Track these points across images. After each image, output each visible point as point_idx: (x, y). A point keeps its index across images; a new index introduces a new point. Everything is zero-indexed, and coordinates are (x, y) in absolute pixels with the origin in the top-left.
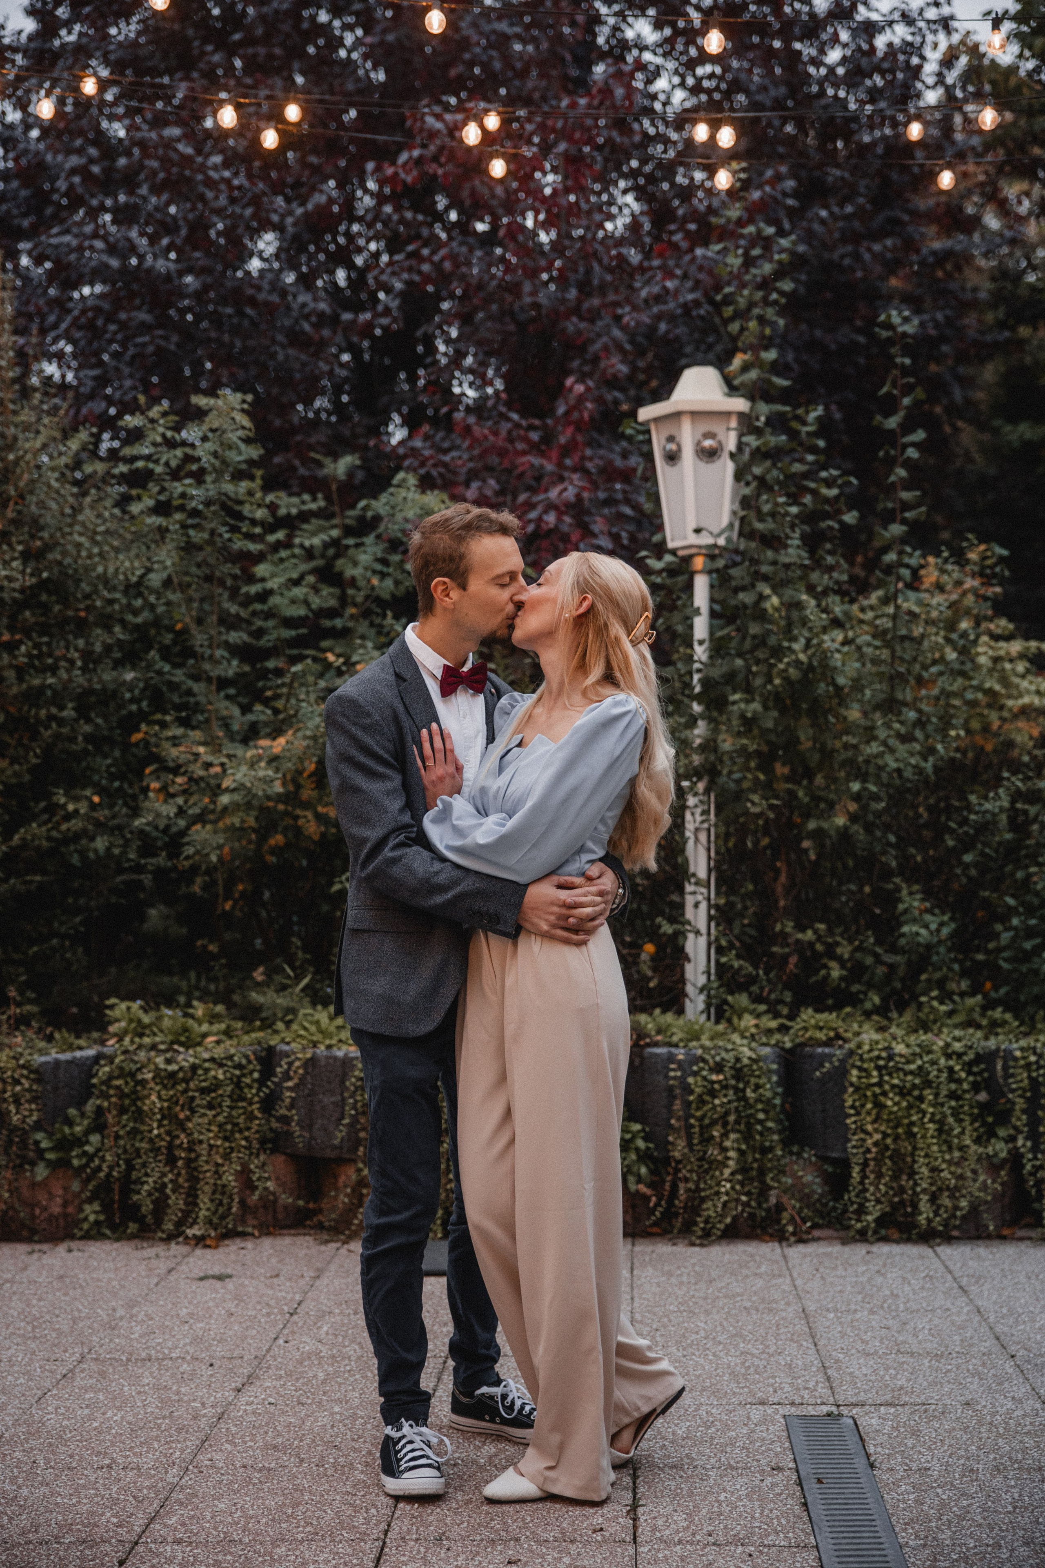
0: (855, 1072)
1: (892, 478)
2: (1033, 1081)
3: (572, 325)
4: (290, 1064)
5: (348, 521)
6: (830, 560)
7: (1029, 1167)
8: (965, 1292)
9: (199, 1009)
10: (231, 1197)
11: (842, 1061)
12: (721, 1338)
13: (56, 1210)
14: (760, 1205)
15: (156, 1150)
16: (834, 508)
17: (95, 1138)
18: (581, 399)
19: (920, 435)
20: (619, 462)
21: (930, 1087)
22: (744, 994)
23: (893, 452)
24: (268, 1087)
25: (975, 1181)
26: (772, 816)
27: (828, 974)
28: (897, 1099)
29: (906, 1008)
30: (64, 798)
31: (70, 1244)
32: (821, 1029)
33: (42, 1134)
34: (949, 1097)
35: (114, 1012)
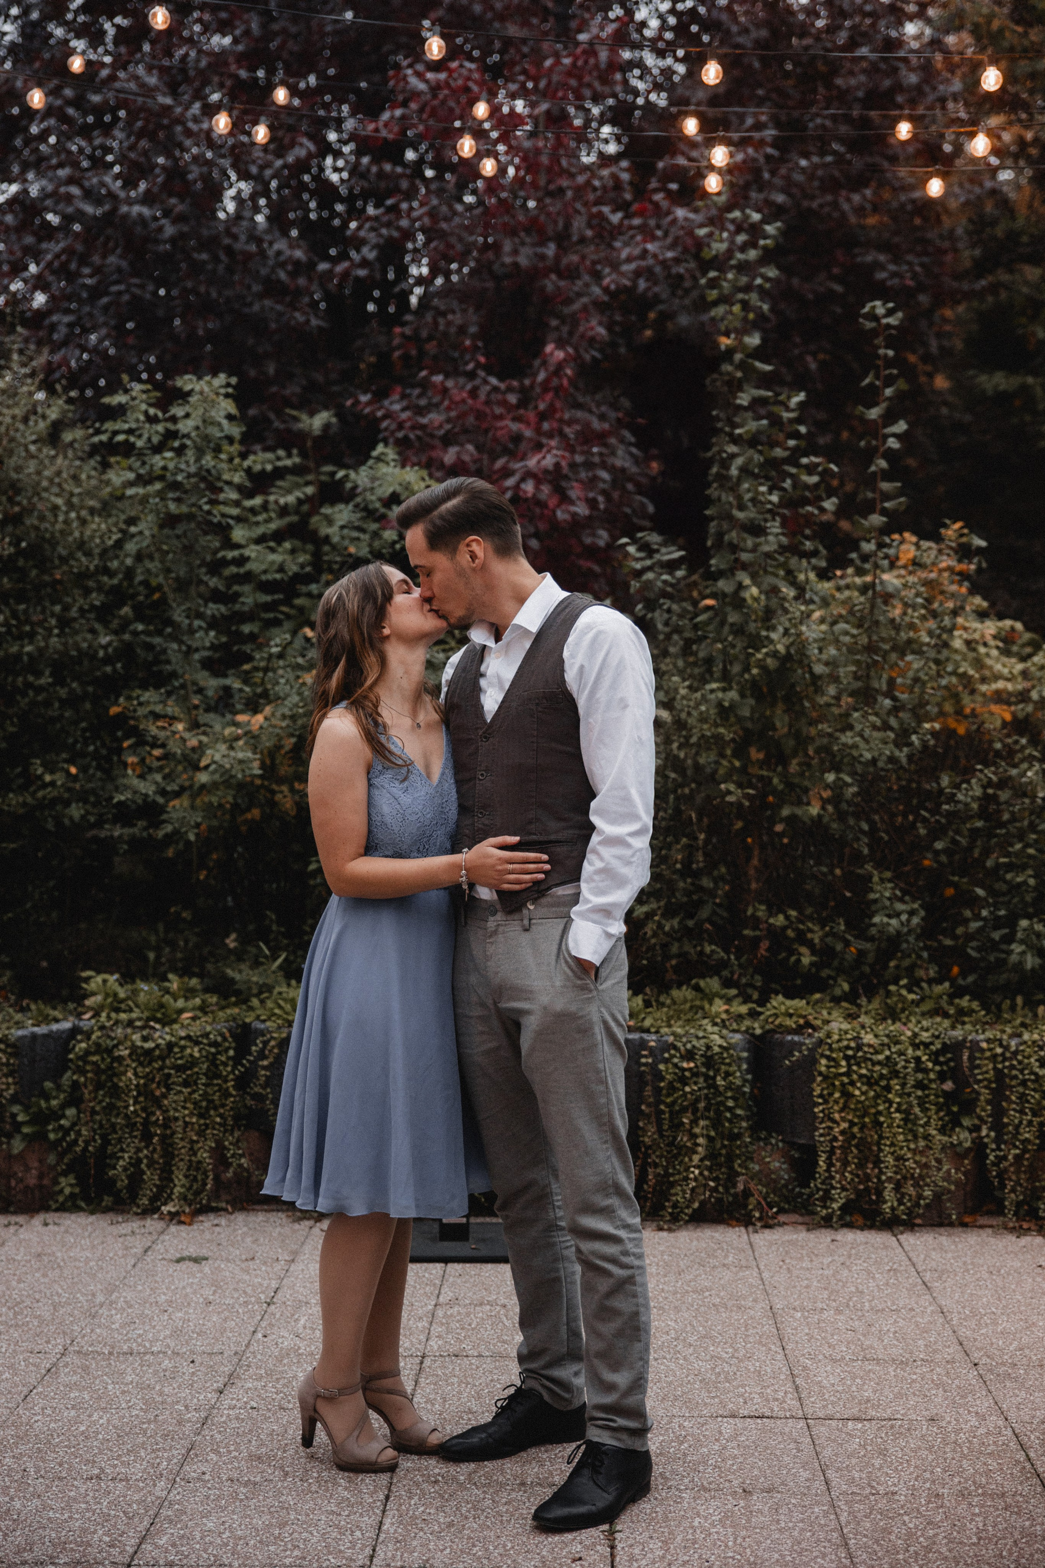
0: (824, 1061)
1: (873, 468)
2: (999, 1073)
3: (551, 283)
4: (266, 1043)
5: (323, 478)
6: (808, 545)
7: (992, 1158)
8: (928, 1288)
9: (174, 983)
10: (205, 1173)
11: (811, 1050)
12: (692, 1339)
13: (32, 1181)
14: (727, 1190)
15: (132, 1126)
16: (814, 495)
17: (71, 1112)
18: (560, 366)
19: (901, 427)
20: (596, 424)
21: (897, 1077)
22: (716, 978)
23: (874, 442)
24: (243, 1065)
25: (939, 1170)
26: (747, 804)
27: (799, 961)
28: (864, 1088)
29: (875, 993)
30: (41, 769)
31: (45, 1216)
32: (790, 1016)
33: (19, 1107)
34: (916, 1087)
35: (90, 985)
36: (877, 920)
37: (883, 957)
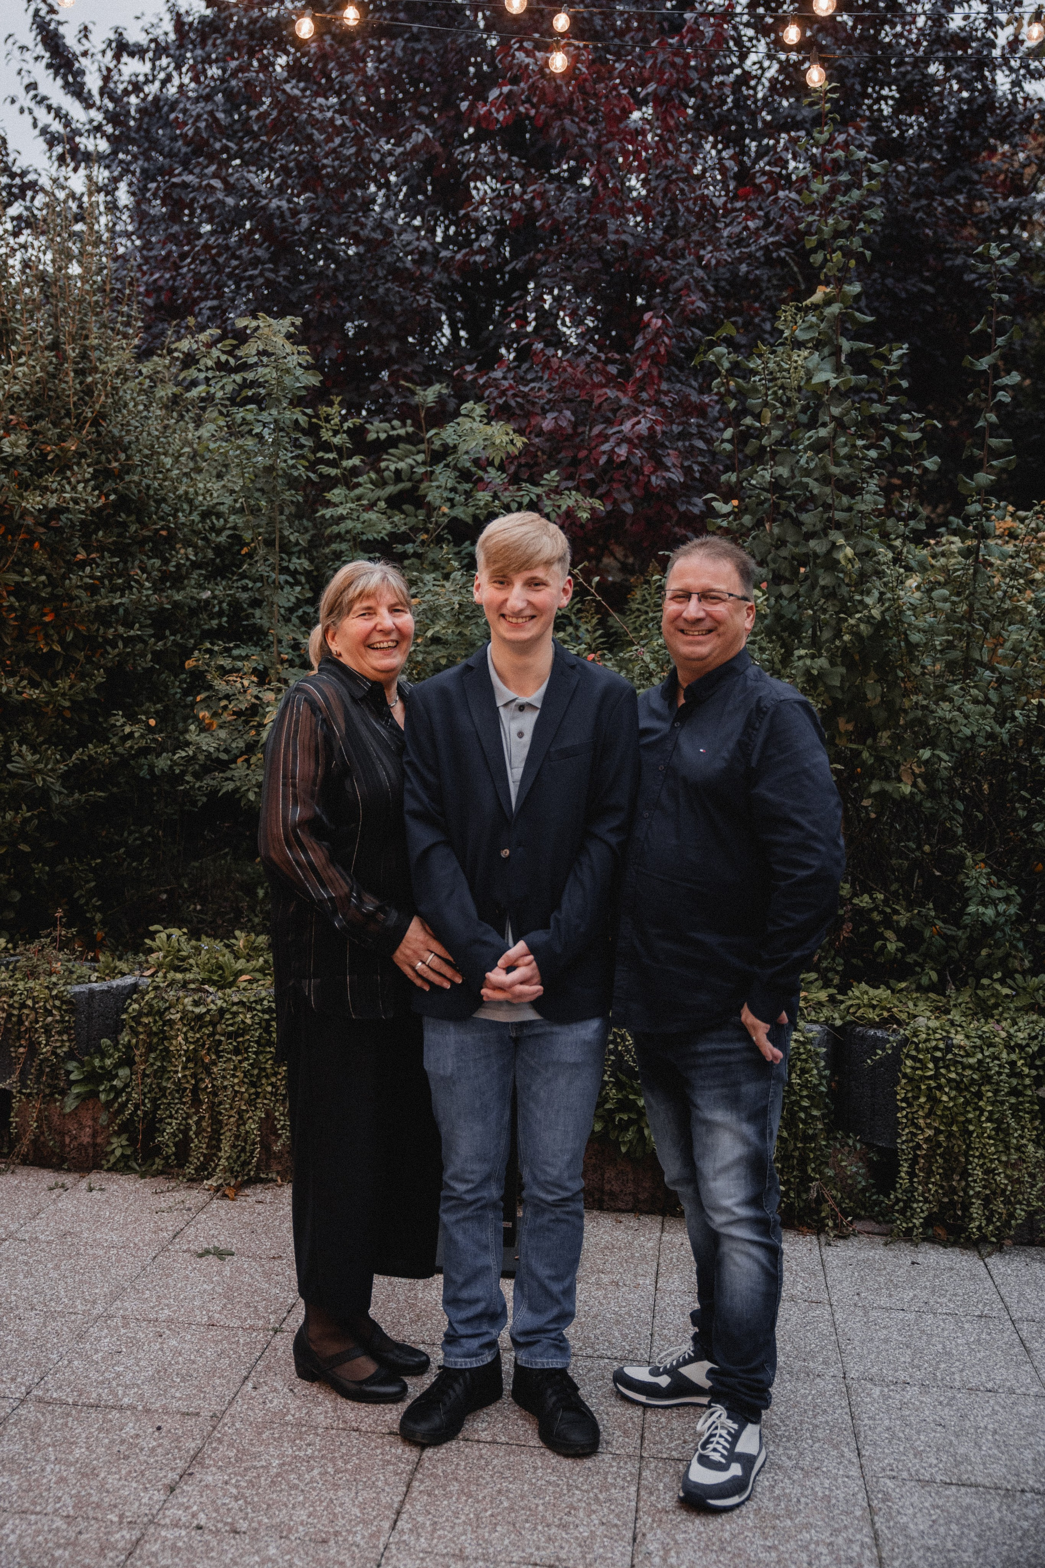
0: (909, 1063)
1: (981, 423)
3: (656, 263)
5: (435, 447)
6: (907, 507)
9: (241, 940)
10: (253, 1144)
11: (897, 1049)
13: (86, 1140)
14: (798, 1196)
16: (915, 451)
17: (124, 1072)
18: (659, 333)
19: (1015, 378)
20: (695, 397)
21: (990, 1083)
23: (984, 395)
27: (885, 946)
28: (953, 1094)
29: (966, 984)
30: (122, 720)
31: (95, 1178)
32: (874, 1007)
33: (75, 1064)
34: (1009, 1094)
35: (154, 940)
36: (972, 909)
37: (975, 944)
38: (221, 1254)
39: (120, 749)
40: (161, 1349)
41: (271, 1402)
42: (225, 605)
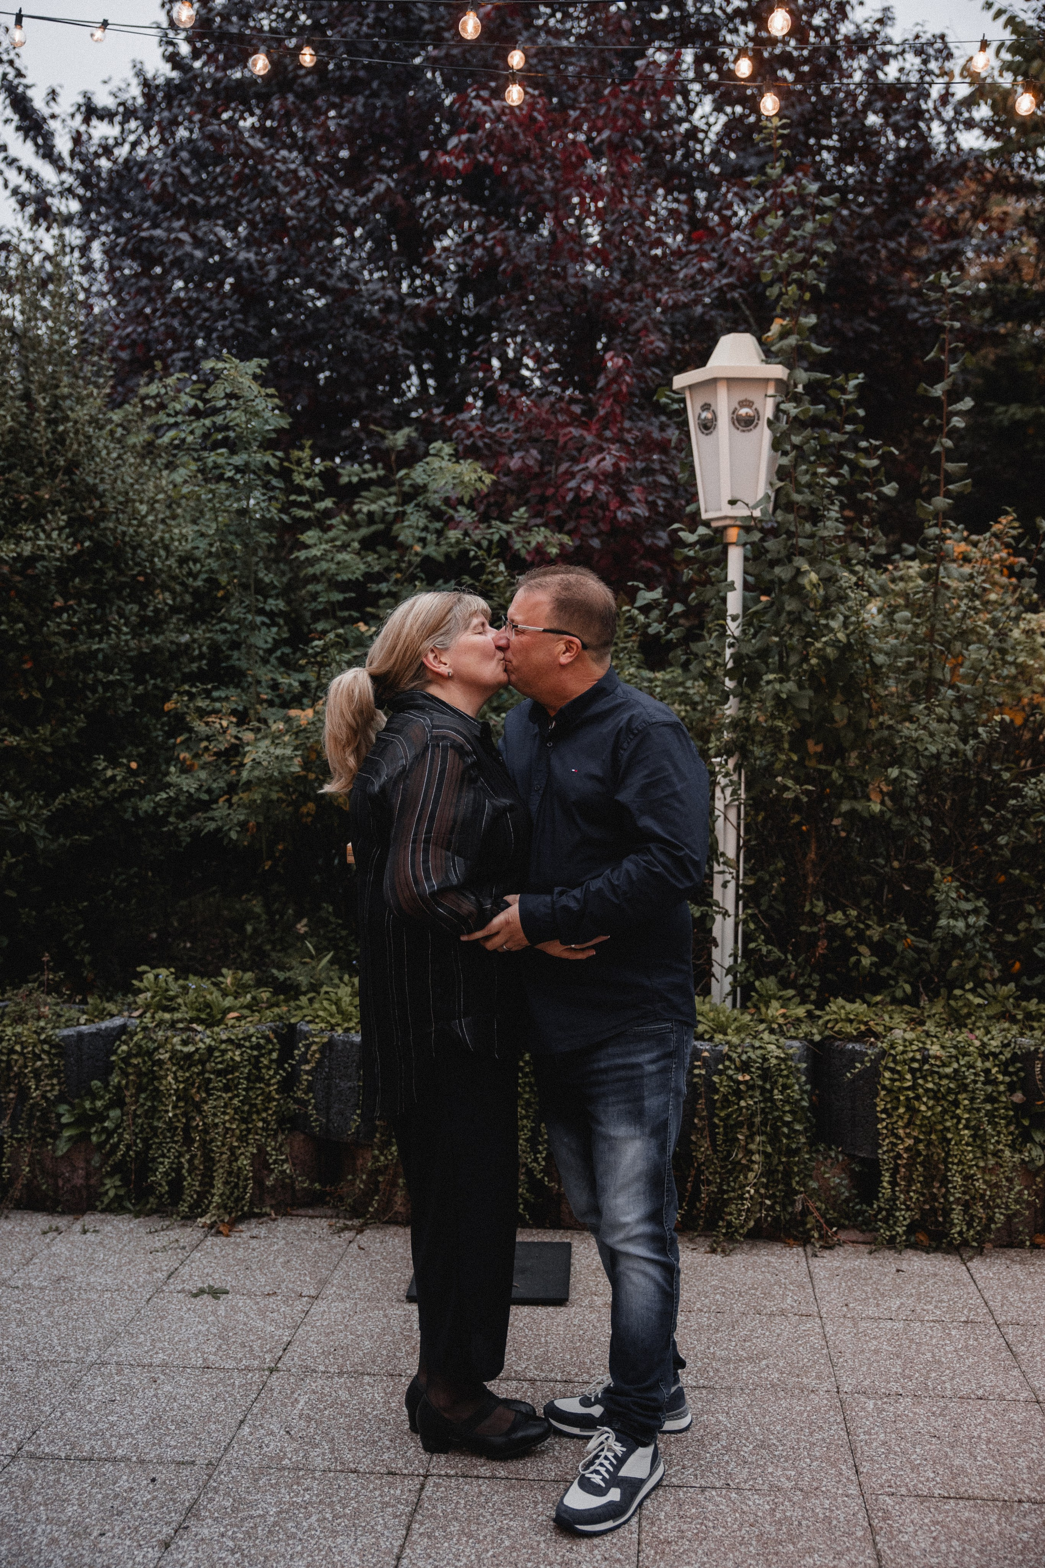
0: (887, 1074)
1: (937, 449)
3: (615, 305)
4: (308, 1047)
5: (406, 489)
6: (867, 533)
9: (228, 978)
10: (245, 1180)
11: (876, 1062)
13: (79, 1181)
14: (784, 1208)
15: (173, 1130)
16: (874, 478)
17: (115, 1113)
18: (620, 372)
19: (967, 403)
20: (656, 435)
21: (966, 1091)
22: (772, 978)
23: (938, 421)
24: (285, 1070)
25: (1010, 1190)
26: (805, 799)
27: (859, 961)
28: (931, 1103)
29: (937, 995)
30: (104, 764)
31: (89, 1220)
32: (851, 1021)
33: (66, 1107)
34: (985, 1101)
35: (141, 981)
36: (943, 922)
37: (946, 956)
38: (216, 1293)
39: (103, 793)
40: (156, 1396)
41: (267, 1446)
42: (204, 649)
